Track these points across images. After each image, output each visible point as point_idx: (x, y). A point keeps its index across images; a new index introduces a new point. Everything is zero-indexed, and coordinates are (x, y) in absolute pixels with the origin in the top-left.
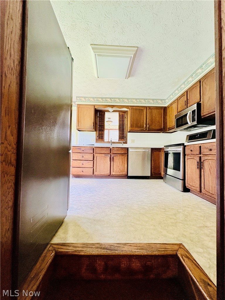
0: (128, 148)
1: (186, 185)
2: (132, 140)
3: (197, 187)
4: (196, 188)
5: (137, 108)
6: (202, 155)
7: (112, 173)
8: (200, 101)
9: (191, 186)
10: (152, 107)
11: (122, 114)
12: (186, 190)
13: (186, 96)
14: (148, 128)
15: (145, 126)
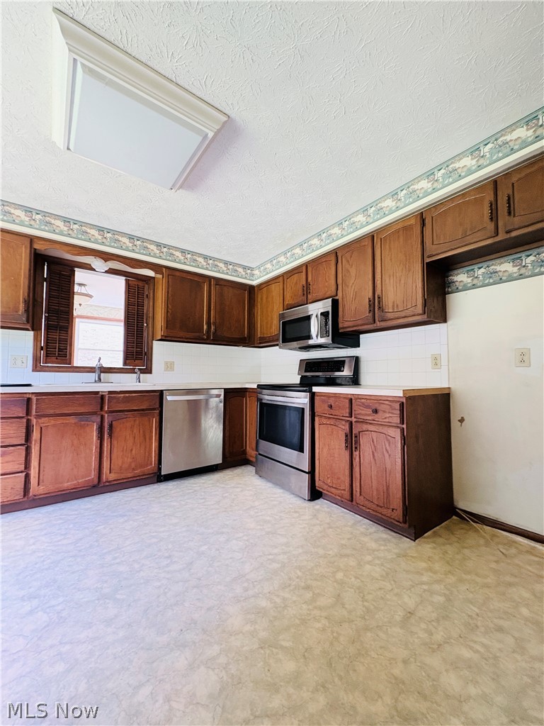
0: (162, 391)
1: (317, 485)
2: (166, 363)
3: (344, 490)
4: (343, 492)
5: (184, 275)
6: (355, 420)
7: (107, 475)
8: (337, 295)
9: (330, 487)
10: (222, 279)
11: (136, 283)
12: (315, 494)
13: (304, 274)
14: (214, 334)
15: (205, 327)
